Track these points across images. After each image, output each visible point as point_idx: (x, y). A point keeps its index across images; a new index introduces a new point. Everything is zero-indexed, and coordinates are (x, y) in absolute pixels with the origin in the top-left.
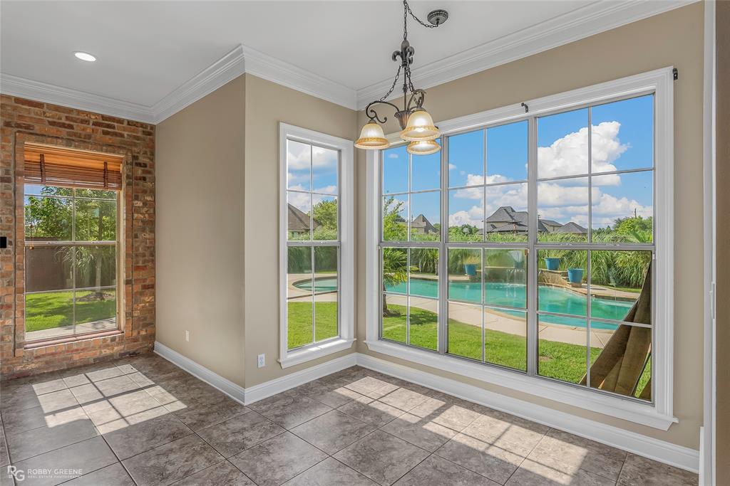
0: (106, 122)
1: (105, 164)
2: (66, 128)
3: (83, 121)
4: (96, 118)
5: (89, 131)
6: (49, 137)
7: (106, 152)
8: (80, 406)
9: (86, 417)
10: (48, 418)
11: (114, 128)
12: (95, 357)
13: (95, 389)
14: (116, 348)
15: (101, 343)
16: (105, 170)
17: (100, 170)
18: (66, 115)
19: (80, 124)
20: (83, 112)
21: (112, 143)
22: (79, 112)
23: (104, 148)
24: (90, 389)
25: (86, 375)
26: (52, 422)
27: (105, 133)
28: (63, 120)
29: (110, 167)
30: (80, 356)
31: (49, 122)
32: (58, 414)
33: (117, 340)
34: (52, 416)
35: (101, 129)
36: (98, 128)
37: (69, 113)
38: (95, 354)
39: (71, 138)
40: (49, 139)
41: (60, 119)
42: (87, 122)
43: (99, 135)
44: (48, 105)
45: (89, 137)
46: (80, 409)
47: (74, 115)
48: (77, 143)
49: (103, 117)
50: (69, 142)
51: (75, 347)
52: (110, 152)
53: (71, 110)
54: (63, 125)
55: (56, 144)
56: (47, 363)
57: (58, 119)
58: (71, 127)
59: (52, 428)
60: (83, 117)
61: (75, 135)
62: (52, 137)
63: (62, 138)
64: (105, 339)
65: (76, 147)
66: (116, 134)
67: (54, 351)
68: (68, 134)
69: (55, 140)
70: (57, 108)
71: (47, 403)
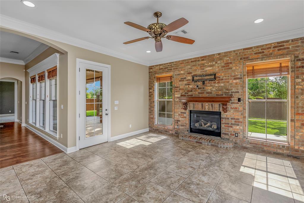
0: (280, 45)
1: (281, 64)
2: (261, 53)
3: (268, 48)
4: (275, 45)
5: (271, 52)
6: (255, 59)
7: (280, 58)
8: (255, 169)
9: (254, 175)
10: (242, 167)
11: (284, 46)
12: (274, 151)
13: (266, 165)
14: (285, 151)
15: (277, 146)
16: (281, 67)
17: (278, 68)
18: (261, 48)
19: (267, 50)
20: (268, 44)
21: (283, 53)
22: (266, 45)
23: (278, 57)
24: (264, 165)
25: (266, 158)
26: (242, 169)
27: (279, 50)
28: (260, 51)
29: (283, 65)
30: (267, 149)
31: (254, 53)
32: (246, 168)
33: (286, 147)
34: (243, 167)
35: (277, 49)
36: (275, 49)
37: (262, 47)
38: (274, 150)
39: (263, 57)
40: (255, 60)
41: (259, 50)
42: (270, 48)
43: (276, 52)
44: (254, 47)
45: (271, 54)
46: (254, 170)
47: (264, 47)
48: (265, 58)
49: (278, 43)
50: (262, 59)
51: (265, 144)
52: (282, 58)
53: (263, 46)
54: (260, 53)
55: (257, 61)
56: (254, 146)
57: (258, 51)
58: (263, 52)
59: (240, 172)
60: (268, 47)
61: (265, 55)
62: (256, 59)
63: (260, 58)
64: (279, 145)
65: (265, 60)
66: (285, 49)
67: (256, 143)
68: (262, 56)
69: (257, 59)
70: (258, 47)
71: (246, 162)
